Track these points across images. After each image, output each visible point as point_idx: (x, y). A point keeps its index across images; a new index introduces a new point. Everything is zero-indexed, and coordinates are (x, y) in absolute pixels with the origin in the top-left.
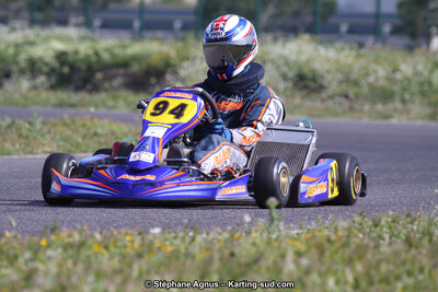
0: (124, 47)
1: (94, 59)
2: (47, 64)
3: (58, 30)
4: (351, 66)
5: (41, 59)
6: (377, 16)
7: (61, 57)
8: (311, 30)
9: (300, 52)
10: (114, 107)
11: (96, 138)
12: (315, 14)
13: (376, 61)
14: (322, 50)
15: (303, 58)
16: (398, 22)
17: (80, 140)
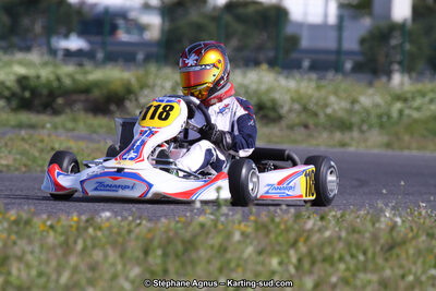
0: (86, 73)
1: (55, 84)
2: (8, 88)
3: (19, 56)
4: (311, 97)
6: (339, 52)
7: (22, 81)
8: (272, 64)
9: (260, 82)
10: (73, 130)
13: (336, 93)
14: (283, 81)
15: (263, 87)
16: (360, 58)
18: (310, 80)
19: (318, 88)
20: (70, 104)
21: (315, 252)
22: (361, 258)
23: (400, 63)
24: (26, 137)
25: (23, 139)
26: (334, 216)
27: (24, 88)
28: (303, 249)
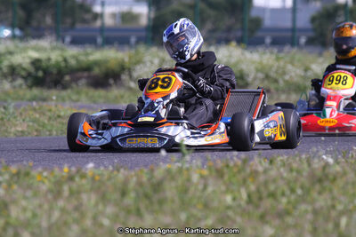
0: (87, 55)
1: (63, 64)
2: (24, 69)
3: (33, 43)
4: (271, 67)
5: (20, 65)
6: (293, 30)
7: (36, 63)
8: (240, 41)
9: (230, 56)
10: (78, 101)
11: (59, 120)
12: (243, 29)
13: (292, 63)
14: (248, 55)
15: (233, 60)
16: (311, 34)
17: (46, 121)
18: (272, 53)
19: (278, 59)
20: (76, 80)
21: (262, 189)
22: (299, 192)
24: (37, 107)
25: (35, 110)
26: (281, 160)
27: (37, 69)
28: (253, 188)
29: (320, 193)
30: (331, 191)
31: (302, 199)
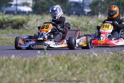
18: (75, 17)
19: (78, 19)
21: (73, 65)
22: (85, 66)
23: (101, 11)
26: (79, 55)
28: (69, 64)
29: (93, 66)
30: (96, 65)
31: (87, 68)
